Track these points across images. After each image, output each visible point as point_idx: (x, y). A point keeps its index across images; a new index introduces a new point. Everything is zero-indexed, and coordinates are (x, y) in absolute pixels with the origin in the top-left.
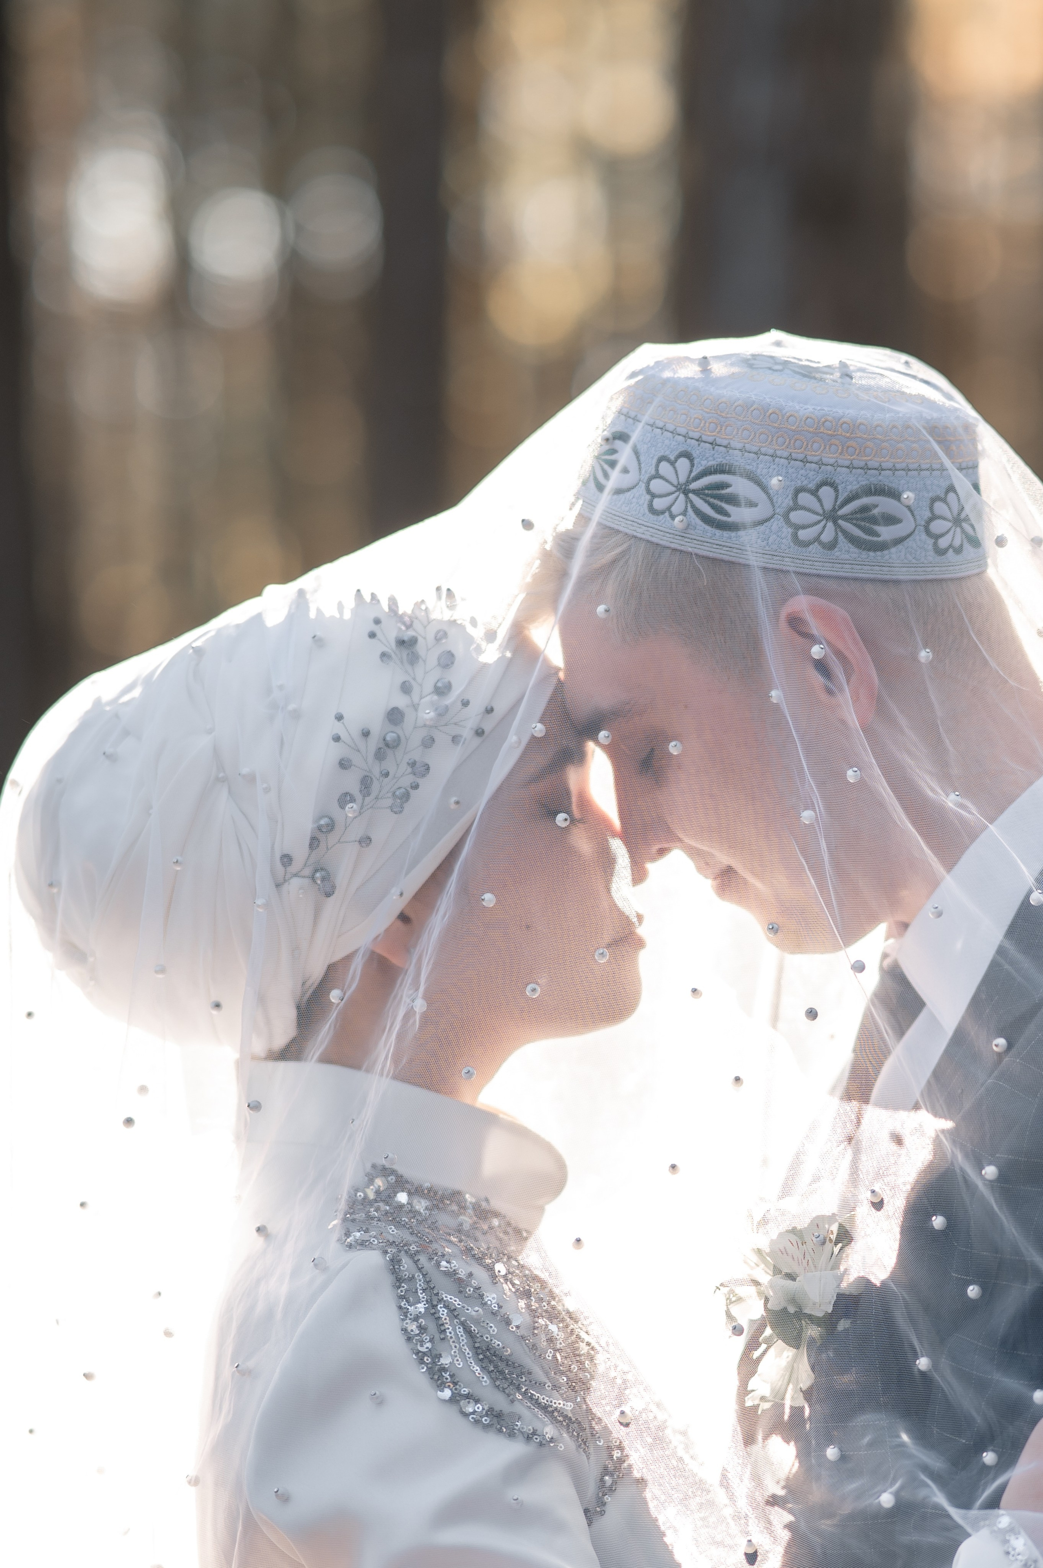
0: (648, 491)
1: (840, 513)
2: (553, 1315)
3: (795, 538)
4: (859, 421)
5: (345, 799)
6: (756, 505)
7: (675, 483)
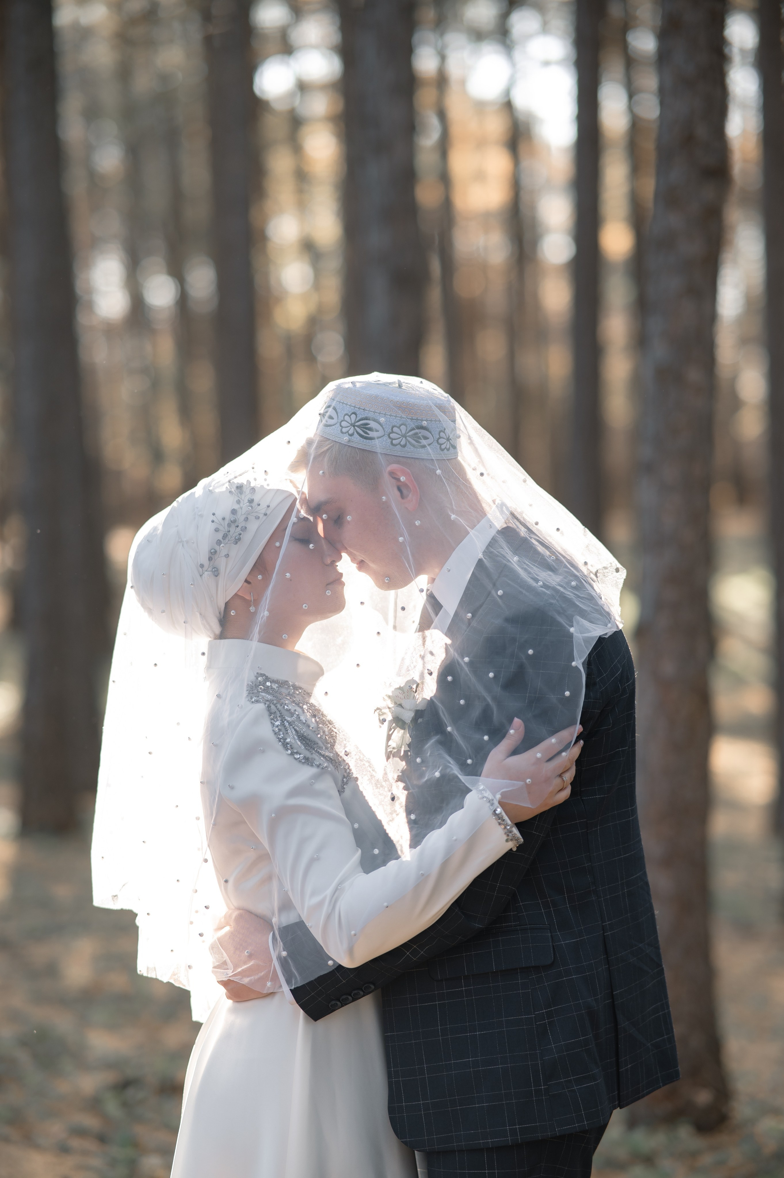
0: (341, 426)
1: (408, 435)
2: (324, 723)
3: (392, 443)
4: (415, 403)
5: (219, 542)
6: (379, 431)
7: (350, 423)
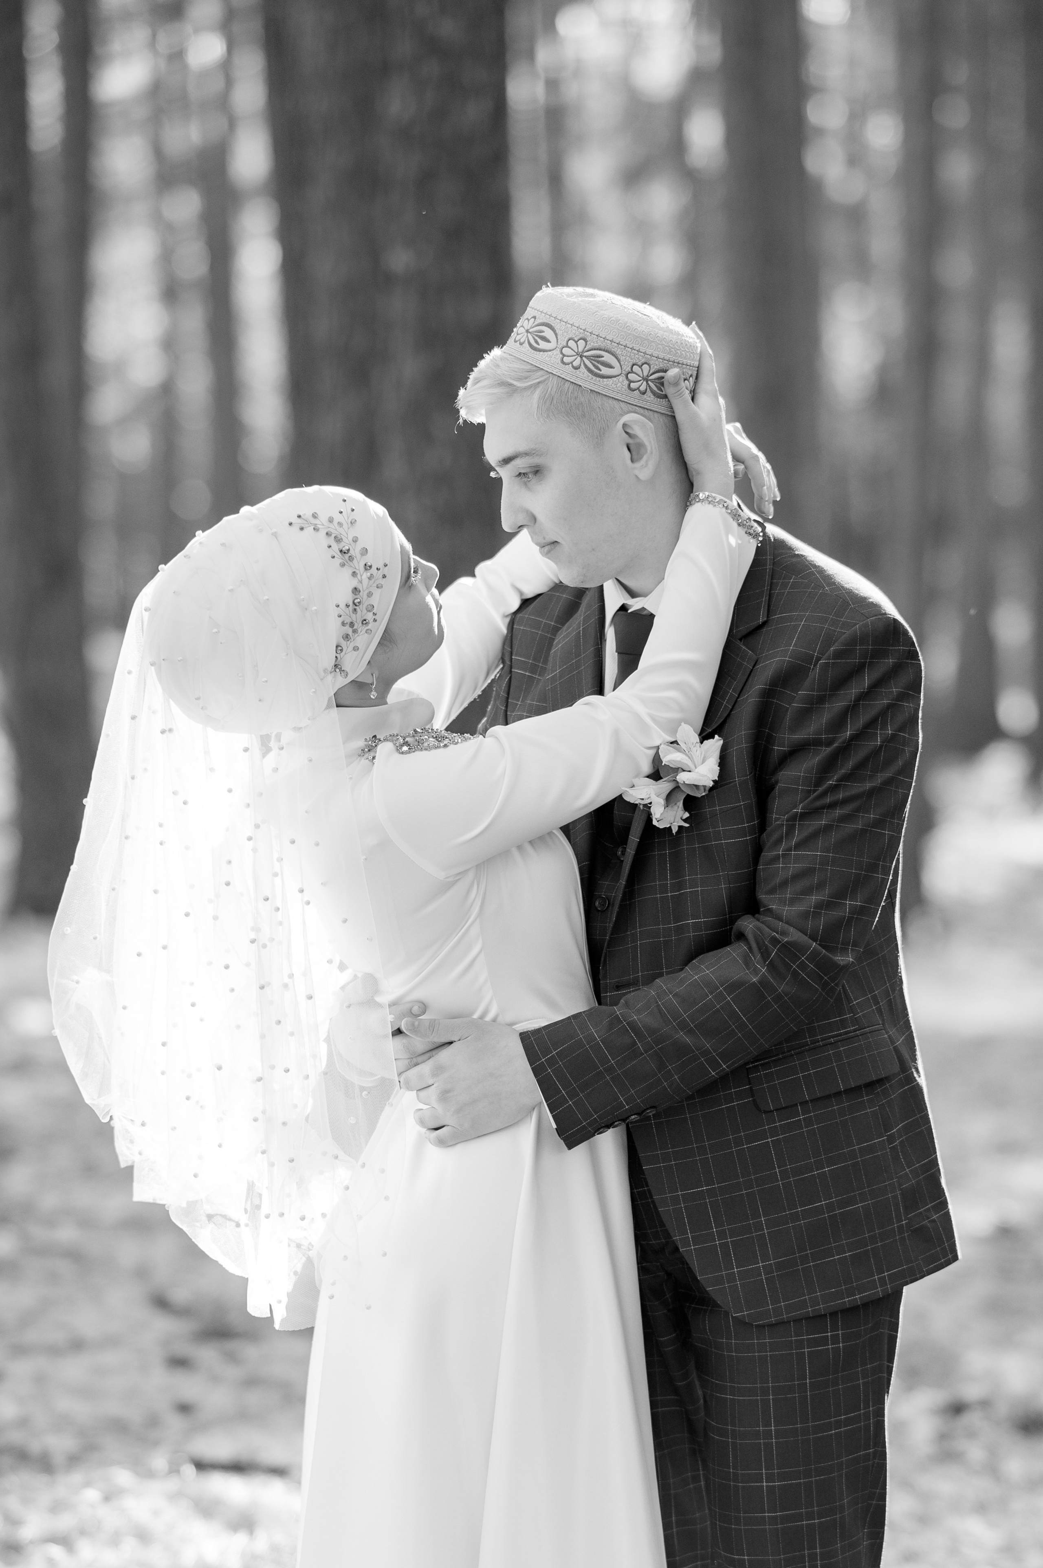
0: (562, 353)
1: (650, 378)
3: (629, 386)
7: (577, 351)
